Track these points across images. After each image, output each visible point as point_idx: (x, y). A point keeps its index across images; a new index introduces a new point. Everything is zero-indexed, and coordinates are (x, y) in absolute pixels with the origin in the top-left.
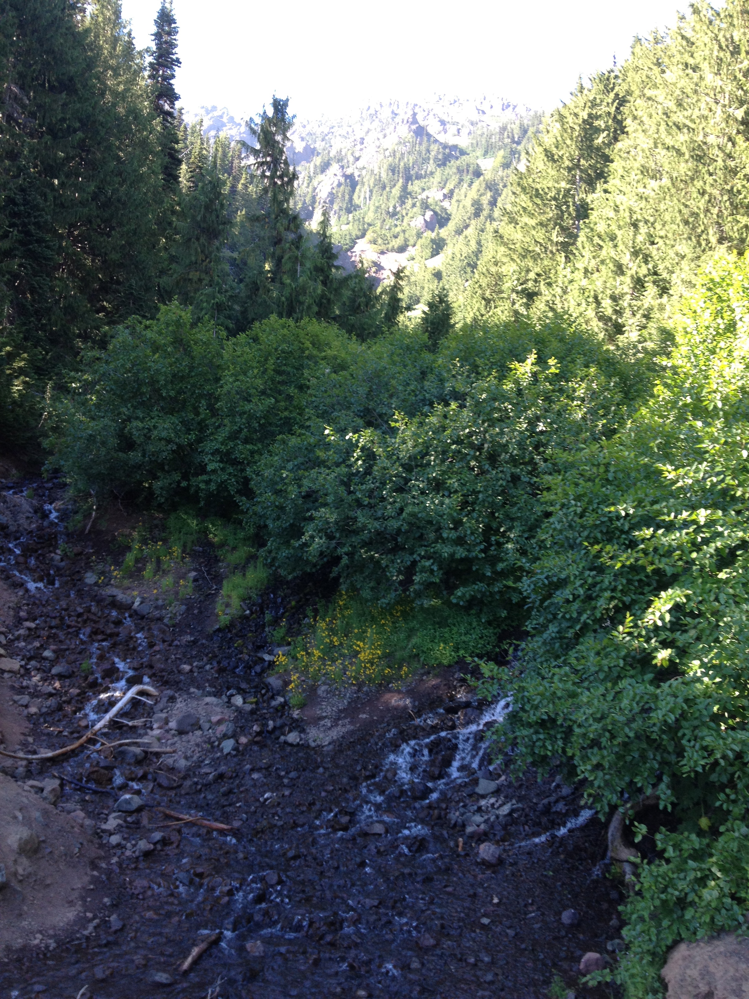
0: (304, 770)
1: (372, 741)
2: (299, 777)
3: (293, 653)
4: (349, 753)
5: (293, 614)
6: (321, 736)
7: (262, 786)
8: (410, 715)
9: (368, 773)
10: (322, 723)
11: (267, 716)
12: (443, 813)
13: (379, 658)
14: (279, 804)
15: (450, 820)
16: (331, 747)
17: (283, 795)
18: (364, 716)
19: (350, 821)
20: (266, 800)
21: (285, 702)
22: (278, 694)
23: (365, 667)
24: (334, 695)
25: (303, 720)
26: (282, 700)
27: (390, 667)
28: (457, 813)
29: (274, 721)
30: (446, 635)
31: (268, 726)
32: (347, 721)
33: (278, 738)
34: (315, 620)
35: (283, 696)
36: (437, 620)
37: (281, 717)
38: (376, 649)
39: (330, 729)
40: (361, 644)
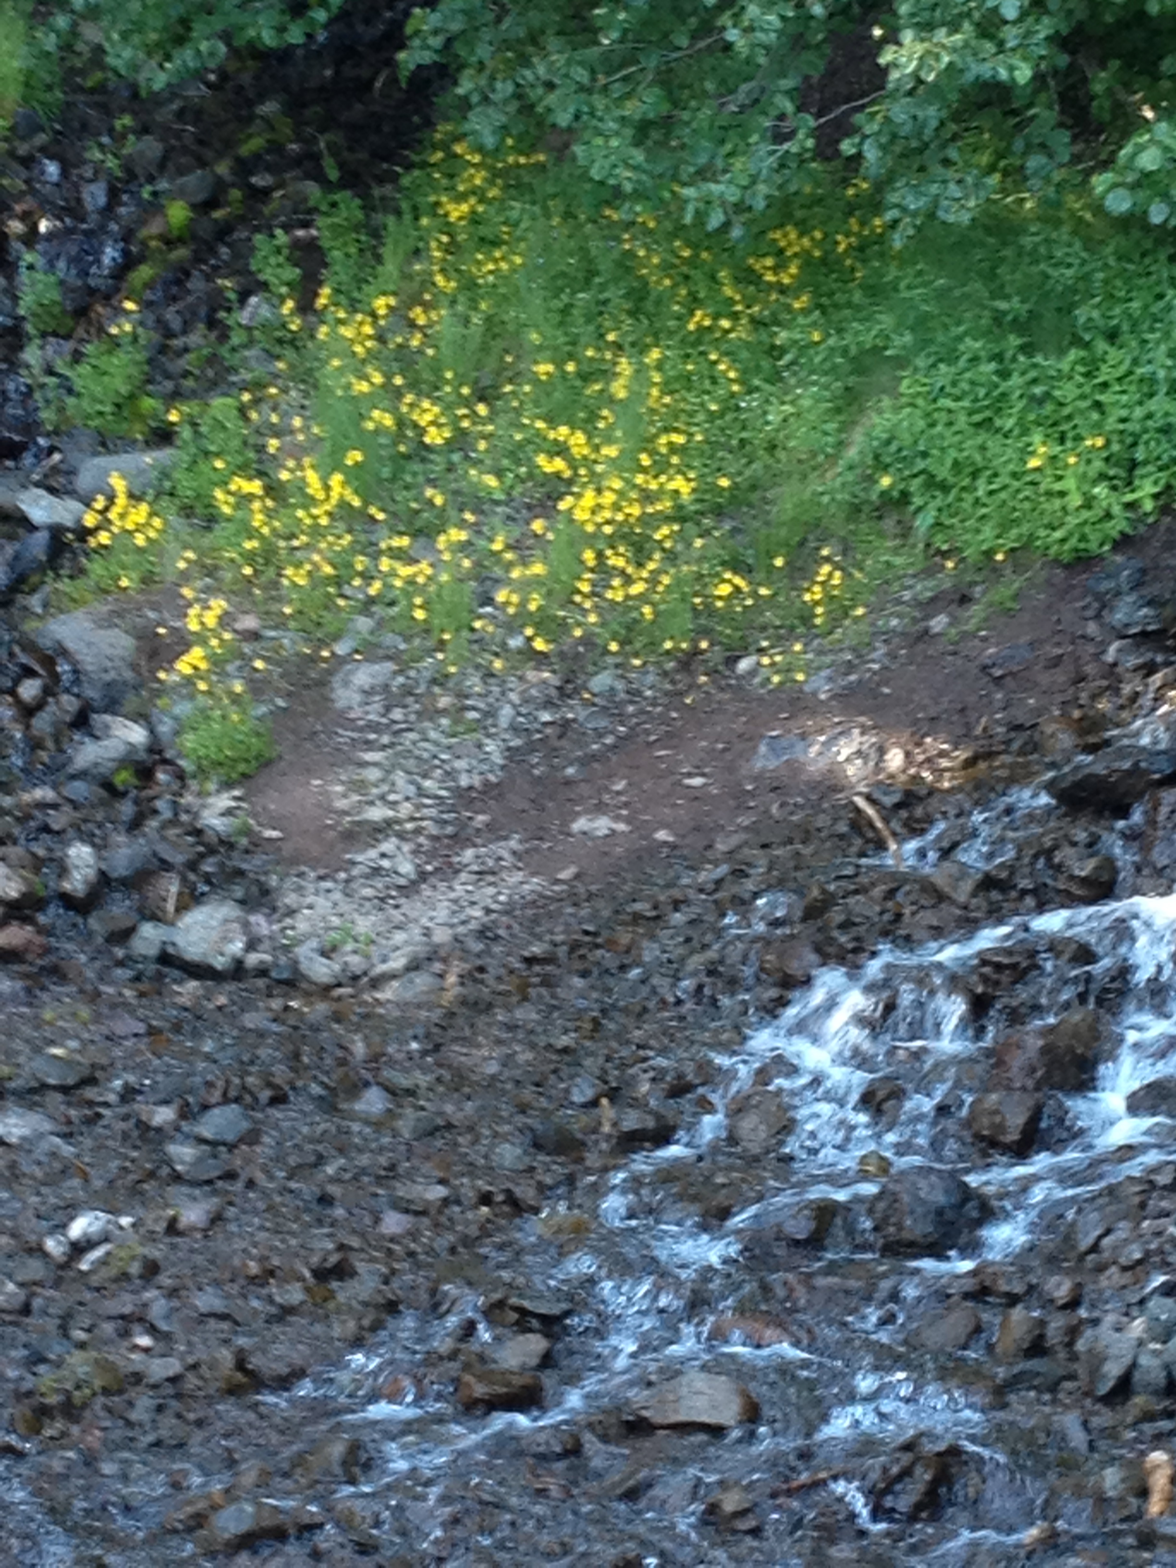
0: (279, 1099)
1: (650, 952)
2: (252, 1137)
3: (186, 485)
4: (527, 1014)
5: (181, 275)
6: (364, 925)
7: (52, 1180)
8: (859, 823)
9: (632, 1121)
10: (368, 857)
11: (58, 820)
12: (1057, 1324)
13: (679, 515)
14: (152, 1269)
15: (1097, 1359)
16: (422, 981)
17: (172, 1228)
18: (602, 825)
19: (547, 1361)
20: (79, 1248)
21: (155, 748)
22: (112, 706)
23: (602, 568)
24: (432, 714)
25: (257, 844)
26: (137, 734)
27: (737, 565)
28: (1138, 1326)
29: (100, 846)
30: (1067, 391)
31: (63, 871)
32: (505, 849)
33: (124, 935)
34: (305, 307)
35: (141, 717)
36: (1012, 305)
37: (135, 825)
38: (661, 467)
39: (409, 889)
40: (578, 442)
